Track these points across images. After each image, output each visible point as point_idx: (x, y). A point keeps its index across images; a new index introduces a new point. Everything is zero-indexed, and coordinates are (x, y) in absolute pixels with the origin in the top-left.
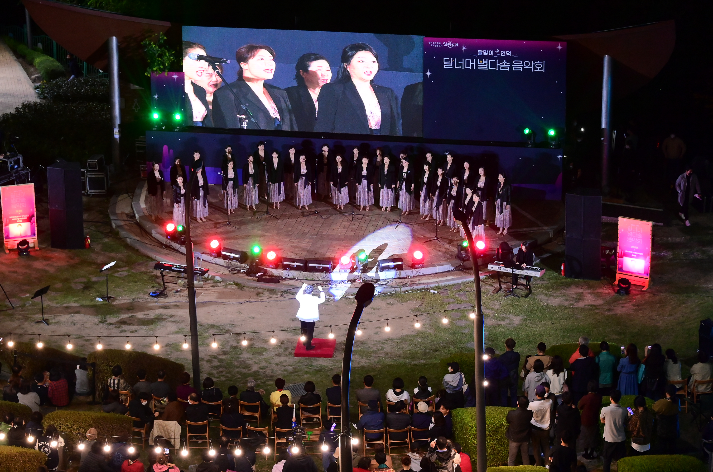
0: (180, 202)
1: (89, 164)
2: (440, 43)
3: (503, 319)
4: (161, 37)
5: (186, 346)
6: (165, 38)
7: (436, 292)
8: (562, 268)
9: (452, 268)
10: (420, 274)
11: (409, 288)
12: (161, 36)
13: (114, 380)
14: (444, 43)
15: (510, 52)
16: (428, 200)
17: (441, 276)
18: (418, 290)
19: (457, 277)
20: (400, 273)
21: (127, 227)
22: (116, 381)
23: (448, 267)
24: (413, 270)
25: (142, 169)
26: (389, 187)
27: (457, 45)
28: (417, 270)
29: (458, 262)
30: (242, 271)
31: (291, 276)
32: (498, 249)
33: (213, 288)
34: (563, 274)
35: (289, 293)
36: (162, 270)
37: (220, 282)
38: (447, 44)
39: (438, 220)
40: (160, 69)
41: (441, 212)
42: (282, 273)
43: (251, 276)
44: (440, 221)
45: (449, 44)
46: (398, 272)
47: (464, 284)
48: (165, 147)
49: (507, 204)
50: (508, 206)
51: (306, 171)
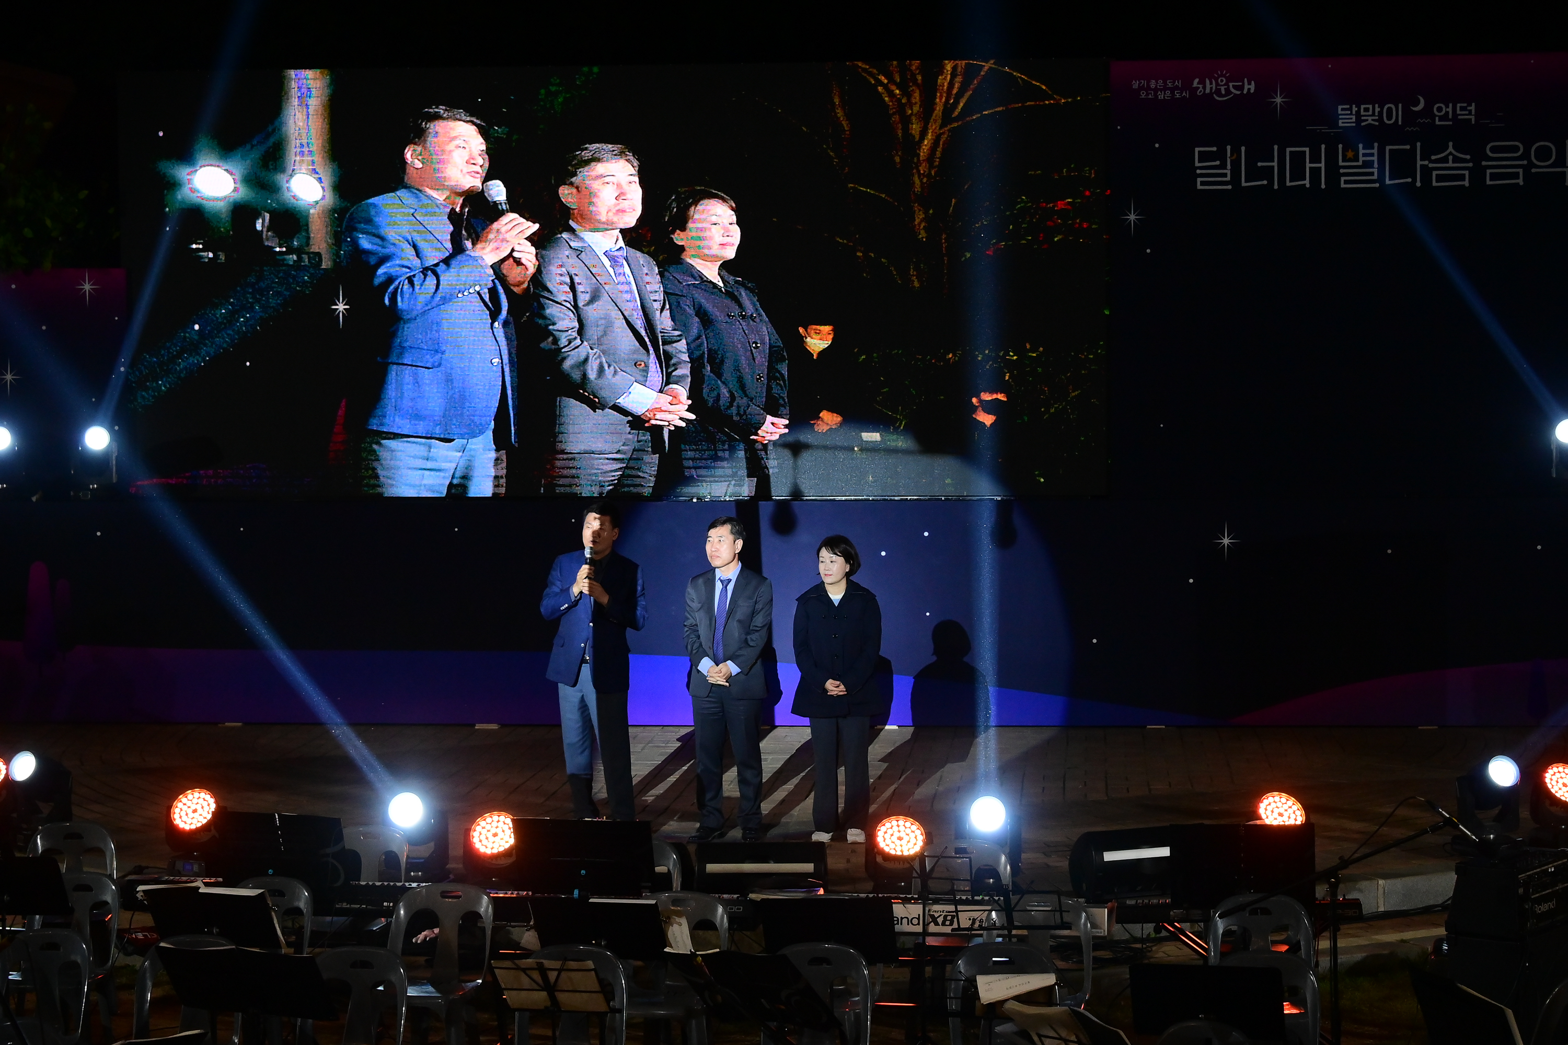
14: (1196, 83)
15: (1473, 108)
27: (1250, 87)
38: (1209, 87)
45: (1220, 83)
48: (37, 571)
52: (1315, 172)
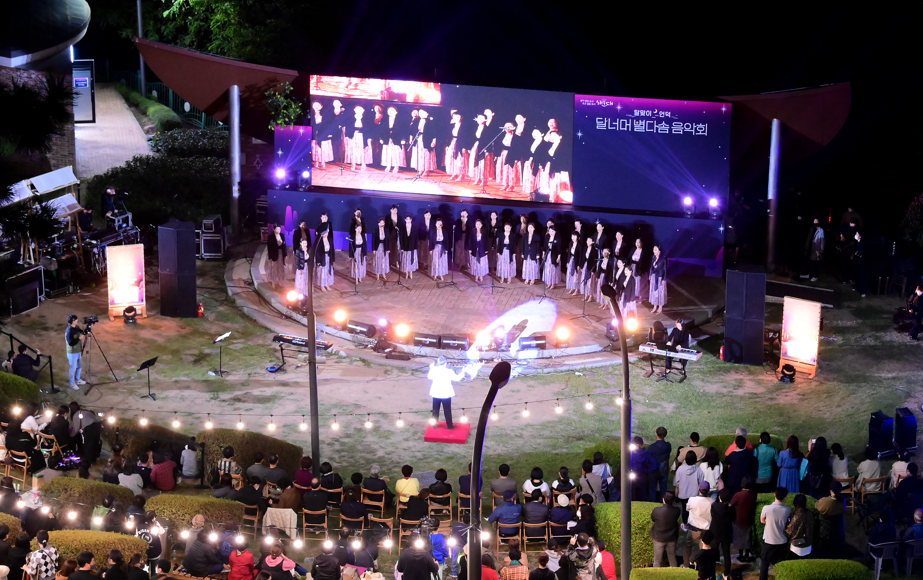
0: (303, 269)
1: (204, 224)
2: (593, 101)
3: (655, 406)
4: (287, 88)
5: (305, 427)
6: (292, 88)
7: (582, 374)
8: (721, 351)
9: (600, 349)
10: (564, 354)
11: (551, 370)
12: (288, 86)
13: (225, 462)
14: (597, 102)
15: (670, 113)
16: (575, 273)
17: (588, 358)
18: (562, 372)
19: (605, 358)
20: (543, 352)
21: (244, 295)
22: (227, 464)
23: (596, 347)
24: (558, 350)
25: (263, 231)
26: (533, 258)
27: (612, 104)
28: (562, 350)
29: (607, 342)
30: (369, 346)
31: (423, 353)
32: (651, 329)
33: (337, 364)
34: (721, 357)
35: (420, 371)
36: (282, 342)
37: (344, 358)
38: (601, 103)
39: (586, 296)
40: (285, 122)
41: (589, 287)
42: (413, 349)
43: (378, 352)
44: (588, 297)
45: (604, 102)
46: (541, 351)
47: (613, 366)
48: (289, 208)
49: (662, 279)
50: (664, 282)
51: (443, 238)
52: (628, 127)
